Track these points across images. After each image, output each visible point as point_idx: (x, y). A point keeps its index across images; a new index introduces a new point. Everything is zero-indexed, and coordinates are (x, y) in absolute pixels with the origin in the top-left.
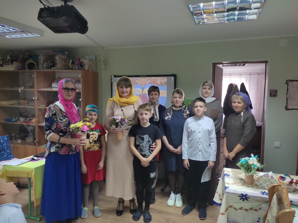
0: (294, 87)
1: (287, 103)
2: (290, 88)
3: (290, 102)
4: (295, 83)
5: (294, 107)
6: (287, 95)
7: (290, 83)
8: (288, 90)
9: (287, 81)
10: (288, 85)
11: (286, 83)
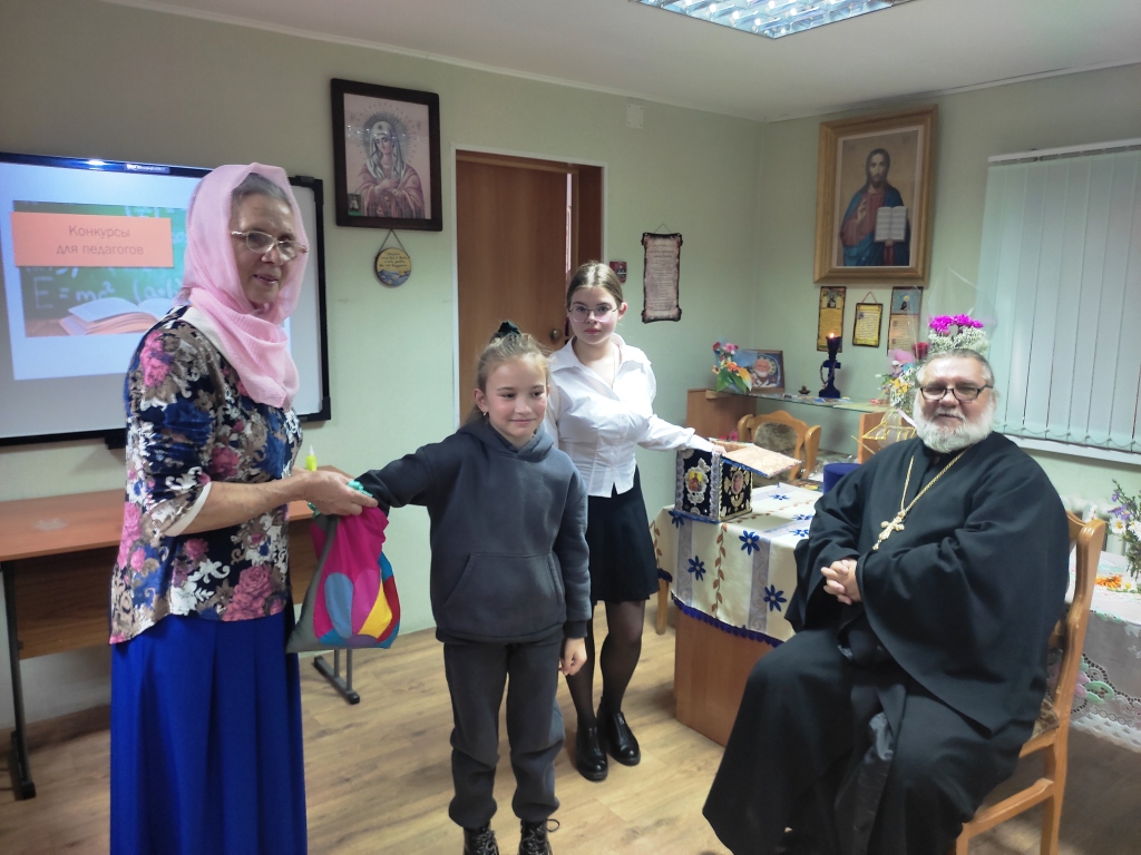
0: (658, 254)
1: (645, 302)
2: (650, 256)
3: (650, 299)
4: (659, 242)
5: (658, 314)
6: (644, 277)
7: (650, 242)
8: (646, 260)
9: (644, 235)
10: (645, 249)
11: (643, 241)
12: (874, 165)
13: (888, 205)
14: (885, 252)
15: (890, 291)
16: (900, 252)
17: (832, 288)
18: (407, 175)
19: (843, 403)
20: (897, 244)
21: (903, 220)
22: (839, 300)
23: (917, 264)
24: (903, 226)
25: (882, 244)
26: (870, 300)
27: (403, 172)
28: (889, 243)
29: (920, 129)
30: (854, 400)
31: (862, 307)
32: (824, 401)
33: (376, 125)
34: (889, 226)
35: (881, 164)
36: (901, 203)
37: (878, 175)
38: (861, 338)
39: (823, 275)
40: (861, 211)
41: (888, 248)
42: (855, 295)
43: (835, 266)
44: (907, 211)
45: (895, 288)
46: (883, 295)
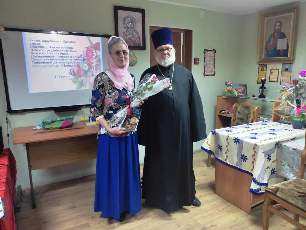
0: (209, 56)
1: (204, 70)
2: (206, 56)
3: (206, 69)
4: (209, 52)
5: (208, 74)
6: (204, 63)
7: (206, 52)
8: (205, 58)
9: (204, 50)
10: (205, 54)
11: (204, 52)
12: (277, 26)
13: (281, 38)
14: (280, 53)
15: (282, 65)
16: (285, 53)
17: (263, 65)
18: (136, 33)
19: (267, 99)
20: (284, 50)
21: (286, 43)
22: (265, 68)
23: (291, 57)
24: (286, 45)
25: (279, 50)
26: (275, 68)
27: (134, 33)
28: (281, 50)
29: (292, 14)
30: (270, 98)
31: (272, 70)
32: (260, 99)
33: (127, 19)
34: (281, 45)
35: (279, 26)
36: (286, 38)
37: (278, 29)
38: (272, 79)
39: (260, 61)
40: (272, 40)
41: (281, 52)
42: (270, 66)
43: (263, 58)
44: (288, 40)
45: (283, 64)
46: (279, 66)
